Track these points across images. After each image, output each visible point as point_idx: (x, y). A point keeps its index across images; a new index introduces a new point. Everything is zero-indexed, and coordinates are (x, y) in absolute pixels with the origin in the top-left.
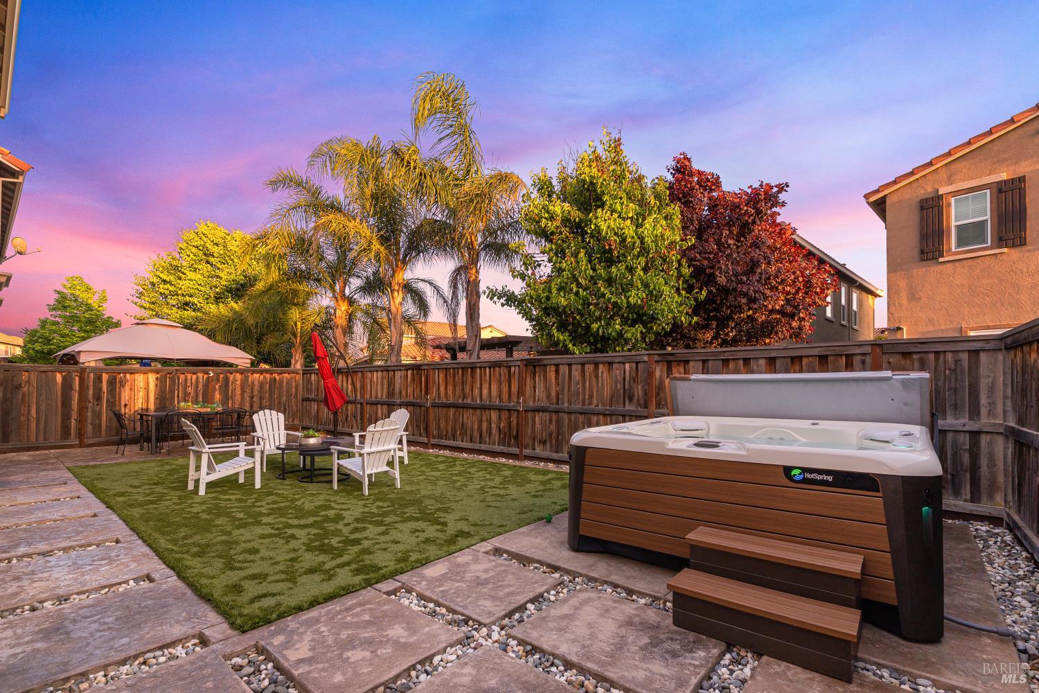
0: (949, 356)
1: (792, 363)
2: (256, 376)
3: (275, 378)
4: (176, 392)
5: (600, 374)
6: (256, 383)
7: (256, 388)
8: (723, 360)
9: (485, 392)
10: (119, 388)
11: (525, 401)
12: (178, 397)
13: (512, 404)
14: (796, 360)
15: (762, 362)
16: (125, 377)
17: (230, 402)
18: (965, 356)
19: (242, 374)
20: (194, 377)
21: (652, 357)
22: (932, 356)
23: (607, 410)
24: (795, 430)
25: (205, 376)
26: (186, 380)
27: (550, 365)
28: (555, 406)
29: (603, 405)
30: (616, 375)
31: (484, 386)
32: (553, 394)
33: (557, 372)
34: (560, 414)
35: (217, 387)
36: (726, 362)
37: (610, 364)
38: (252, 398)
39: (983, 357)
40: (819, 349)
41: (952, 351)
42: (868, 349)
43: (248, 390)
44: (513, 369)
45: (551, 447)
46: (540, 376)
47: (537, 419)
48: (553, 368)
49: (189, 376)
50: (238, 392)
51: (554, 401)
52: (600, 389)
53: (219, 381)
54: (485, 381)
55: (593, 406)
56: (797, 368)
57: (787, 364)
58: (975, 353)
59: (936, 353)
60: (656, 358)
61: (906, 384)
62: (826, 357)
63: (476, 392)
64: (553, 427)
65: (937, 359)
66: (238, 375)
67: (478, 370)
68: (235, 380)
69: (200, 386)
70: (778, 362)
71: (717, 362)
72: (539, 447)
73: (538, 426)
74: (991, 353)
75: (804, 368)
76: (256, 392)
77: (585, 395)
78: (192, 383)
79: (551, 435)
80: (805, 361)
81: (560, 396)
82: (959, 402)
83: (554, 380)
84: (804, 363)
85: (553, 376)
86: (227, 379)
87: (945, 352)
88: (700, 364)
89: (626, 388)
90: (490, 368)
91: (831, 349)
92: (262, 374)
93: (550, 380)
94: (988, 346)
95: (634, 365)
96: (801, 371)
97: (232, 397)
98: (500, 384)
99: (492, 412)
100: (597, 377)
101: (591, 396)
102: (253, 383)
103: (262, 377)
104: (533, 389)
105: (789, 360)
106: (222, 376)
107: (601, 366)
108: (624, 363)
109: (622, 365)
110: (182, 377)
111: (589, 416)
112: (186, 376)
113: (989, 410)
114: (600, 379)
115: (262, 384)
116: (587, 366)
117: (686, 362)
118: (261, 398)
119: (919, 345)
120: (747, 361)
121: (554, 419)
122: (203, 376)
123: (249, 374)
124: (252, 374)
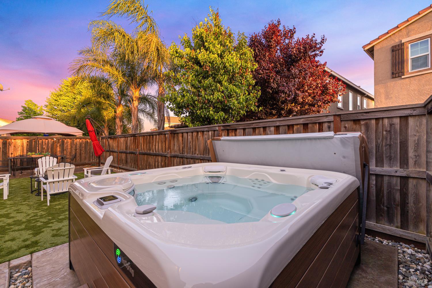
0: (386, 121)
1: (289, 129)
3: (87, 141)
4: (37, 148)
5: (199, 138)
6: (78, 143)
7: (78, 145)
8: (253, 128)
9: (157, 147)
10: (8, 146)
11: (171, 152)
12: (39, 150)
13: (166, 153)
14: (291, 127)
15: (272, 129)
16: (11, 141)
17: (65, 152)
18: (397, 121)
20: (47, 141)
21: (220, 127)
22: (373, 122)
23: (201, 157)
24: (270, 174)
25: (52, 141)
26: (42, 142)
27: (180, 133)
28: (182, 155)
29: (200, 155)
30: (206, 138)
31: (156, 144)
32: (181, 148)
33: (182, 136)
34: (184, 159)
35: (58, 145)
36: (254, 129)
37: (203, 132)
38: (76, 150)
39: (411, 121)
40: (303, 120)
41: (388, 118)
42: (331, 118)
43: (74, 147)
44: (166, 135)
46: (176, 139)
47: (175, 161)
49: (44, 140)
50: (69, 147)
51: (182, 151)
52: (199, 146)
53: (59, 143)
54: (157, 142)
55: (196, 155)
56: (291, 132)
57: (285, 130)
58: (404, 119)
59: (377, 119)
60: (222, 128)
61: (343, 142)
62: (307, 124)
63: (154, 147)
65: (377, 124)
66: (69, 140)
67: (154, 136)
68: (67, 142)
69: (50, 145)
70: (281, 128)
71: (250, 129)
74: (417, 118)
75: (295, 132)
76: (78, 147)
77: (193, 149)
78: (45, 144)
80: (295, 127)
81: (184, 149)
82: (393, 155)
83: (181, 141)
84: (295, 129)
85: (181, 139)
86: (63, 142)
87: (383, 118)
88: (242, 131)
90: (158, 135)
91: (310, 119)
92: (81, 139)
94: (414, 113)
95: (213, 132)
96: (293, 133)
97: (66, 150)
98: (162, 143)
99: (159, 157)
100: (198, 139)
101: (195, 150)
102: (76, 143)
103: (81, 141)
104: (173, 145)
105: (287, 127)
106: (61, 140)
107: (199, 133)
108: (209, 131)
109: (208, 133)
110: (40, 141)
111: (195, 160)
112: (43, 141)
113: (415, 161)
114: (199, 140)
115: (81, 144)
116: (194, 133)
117: (236, 130)
118: (81, 150)
119: (364, 114)
120: (265, 128)
121: (181, 161)
122: (51, 141)
123: (75, 139)
124: (76, 139)
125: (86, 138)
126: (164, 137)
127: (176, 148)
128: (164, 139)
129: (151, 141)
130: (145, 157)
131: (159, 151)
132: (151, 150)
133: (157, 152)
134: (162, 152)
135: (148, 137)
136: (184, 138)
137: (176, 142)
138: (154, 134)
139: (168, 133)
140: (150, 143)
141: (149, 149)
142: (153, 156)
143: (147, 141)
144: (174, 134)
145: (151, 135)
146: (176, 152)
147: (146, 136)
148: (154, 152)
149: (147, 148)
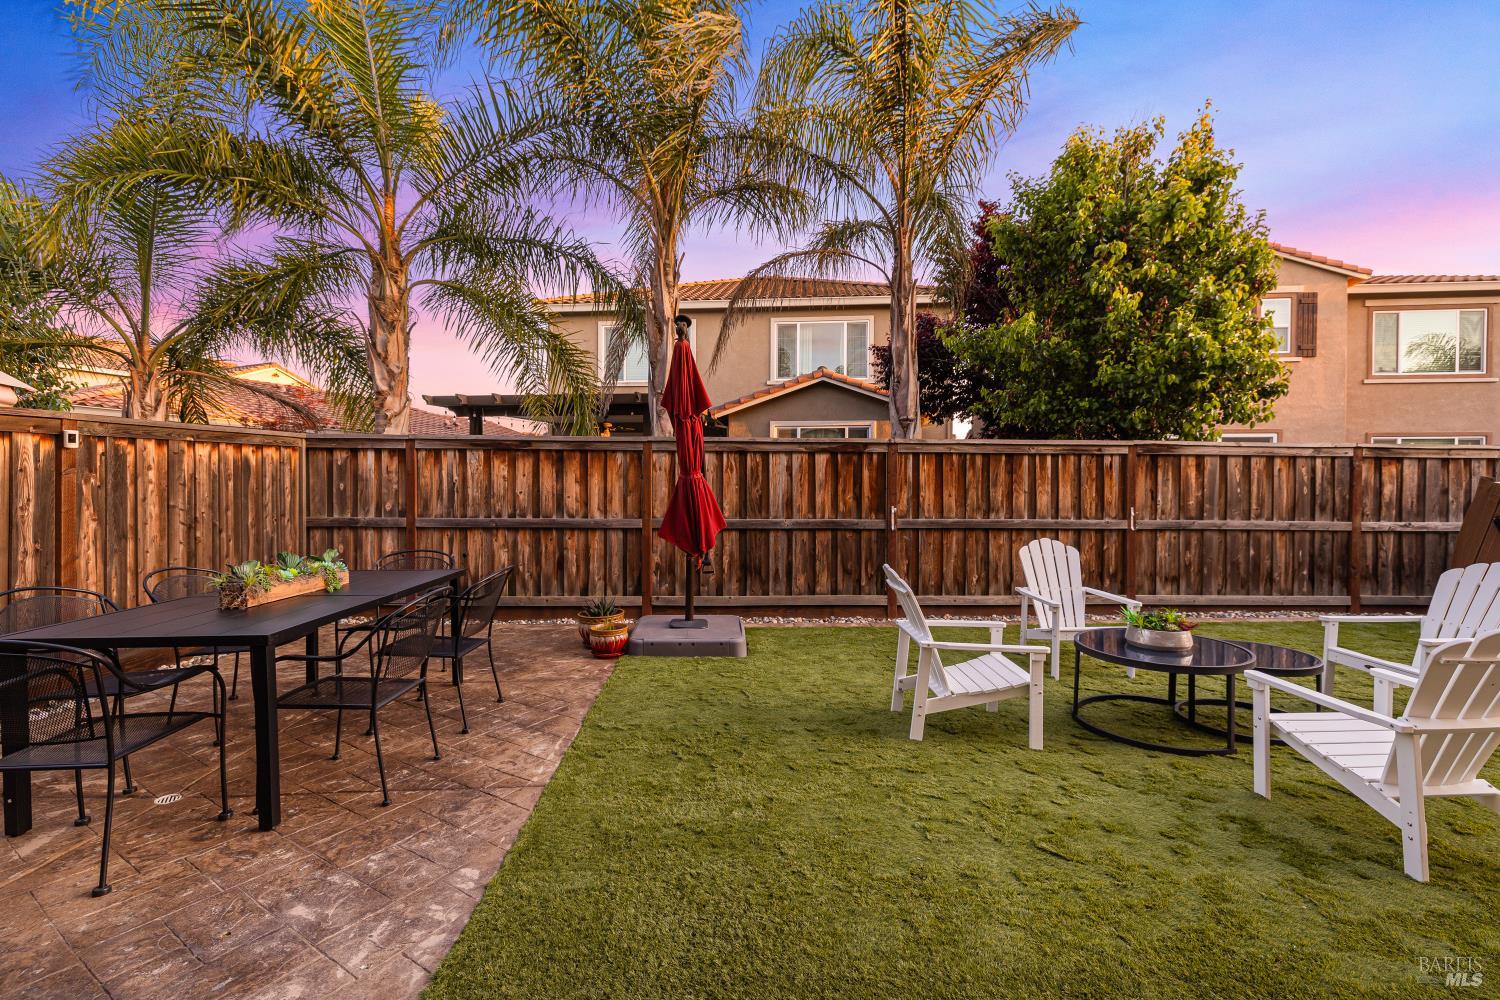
2: (203, 451)
3: (247, 461)
5: (1275, 474)
6: (203, 477)
9: (1044, 500)
11: (1135, 515)
19: (160, 442)
21: (1357, 452)
27: (1187, 456)
28: (1195, 521)
29: (1280, 519)
30: (1301, 476)
31: (1039, 489)
32: (1192, 502)
33: (1200, 468)
34: (1205, 533)
38: (191, 527)
43: (180, 502)
44: (1107, 460)
45: (1188, 585)
46: (1165, 473)
47: (1159, 542)
48: (1192, 462)
50: (154, 508)
51: (1193, 513)
53: (91, 469)
54: (1043, 478)
63: (1021, 500)
64: (1191, 556)
66: (149, 445)
68: (141, 465)
69: (28, 490)
72: (1164, 588)
73: (1162, 553)
76: (202, 509)
77: (1250, 504)
79: (1188, 567)
81: (1207, 506)
83: (1194, 481)
85: (1193, 473)
86: (120, 458)
89: (1317, 493)
93: (1187, 478)
95: (1327, 462)
97: (136, 530)
98: (1080, 485)
100: (1271, 477)
101: (1259, 506)
104: (1150, 494)
107: (1278, 462)
108: (1312, 459)
109: (1309, 462)
111: (1258, 534)
114: (1275, 480)
115: (215, 479)
121: (1194, 542)
122: (37, 448)
123: (184, 446)
124: (191, 444)
125: (243, 440)
126: (1094, 464)
127: (1165, 503)
128: (1090, 473)
129: (1002, 476)
130: (954, 539)
131: (1061, 513)
132: (997, 512)
133: (1044, 517)
134: (1080, 518)
135: (979, 461)
136: (1206, 473)
137: (1165, 482)
138: (1033, 451)
139: (1125, 451)
140: (995, 485)
141: (984, 507)
142: (1014, 534)
143: (969, 474)
144: (1154, 459)
145: (1001, 454)
146: (1163, 513)
147: (965, 454)
148: (1021, 517)
149: (969, 502)
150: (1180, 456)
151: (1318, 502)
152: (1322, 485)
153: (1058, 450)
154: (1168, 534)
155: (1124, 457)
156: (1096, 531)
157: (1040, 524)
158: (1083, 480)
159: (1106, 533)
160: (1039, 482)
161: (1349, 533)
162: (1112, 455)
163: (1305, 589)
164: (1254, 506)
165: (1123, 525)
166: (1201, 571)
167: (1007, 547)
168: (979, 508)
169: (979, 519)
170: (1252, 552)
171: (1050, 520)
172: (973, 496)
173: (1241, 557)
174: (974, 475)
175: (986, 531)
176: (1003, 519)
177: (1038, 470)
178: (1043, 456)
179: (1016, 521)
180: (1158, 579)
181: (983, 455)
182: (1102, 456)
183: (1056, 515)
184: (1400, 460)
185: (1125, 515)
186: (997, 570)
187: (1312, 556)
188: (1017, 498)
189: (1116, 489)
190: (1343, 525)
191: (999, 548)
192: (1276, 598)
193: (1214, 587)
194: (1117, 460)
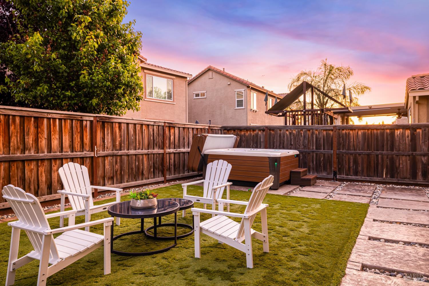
9: (55, 143)
31: (53, 137)
44: (84, 123)
45: (117, 180)
46: (108, 130)
47: (106, 162)
48: (117, 125)
54: (54, 131)
63: (43, 143)
64: (117, 167)
72: (108, 182)
73: (107, 167)
79: (116, 172)
81: (123, 145)
89: (155, 139)
93: (116, 133)
107: (144, 126)
111: (139, 156)
121: (118, 161)
126: (79, 124)
127: (108, 144)
128: (77, 129)
129: (32, 129)
130: (2, 167)
131: (64, 150)
132: (30, 150)
133: (55, 152)
134: (73, 152)
135: (18, 120)
136: (122, 130)
137: (108, 134)
138: (49, 116)
139: (92, 119)
140: (28, 135)
141: (21, 147)
142: (40, 162)
143: (12, 128)
144: (103, 123)
145: (31, 117)
146: (107, 148)
147: (9, 115)
148: (43, 152)
149: (12, 144)
150: (113, 122)
151: (155, 142)
152: (156, 136)
153: (62, 117)
154: (109, 157)
155: (91, 122)
156: (81, 158)
157: (54, 156)
158: (74, 132)
159: (85, 159)
160: (52, 133)
161: (163, 154)
162: (86, 121)
163: (152, 176)
164: (137, 145)
165: (92, 154)
166: (121, 173)
167: (35, 170)
168: (18, 148)
169: (19, 155)
170: (137, 163)
171: (58, 154)
172: (14, 141)
173: (134, 165)
174: (14, 129)
175: (23, 161)
176: (33, 154)
177: (52, 126)
178: (54, 119)
179: (41, 155)
180: (106, 178)
181: (20, 116)
182: (82, 121)
183: (61, 151)
184: (174, 127)
185: (92, 150)
186: (30, 184)
187: (154, 163)
188: (41, 142)
189: (88, 137)
190: (161, 151)
191: (31, 170)
192: (145, 181)
193: (125, 181)
194: (88, 123)
